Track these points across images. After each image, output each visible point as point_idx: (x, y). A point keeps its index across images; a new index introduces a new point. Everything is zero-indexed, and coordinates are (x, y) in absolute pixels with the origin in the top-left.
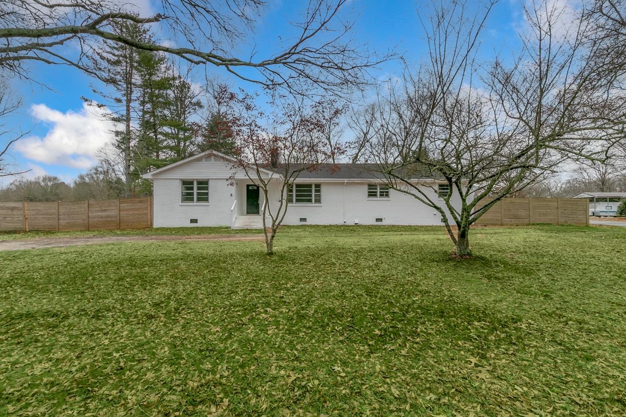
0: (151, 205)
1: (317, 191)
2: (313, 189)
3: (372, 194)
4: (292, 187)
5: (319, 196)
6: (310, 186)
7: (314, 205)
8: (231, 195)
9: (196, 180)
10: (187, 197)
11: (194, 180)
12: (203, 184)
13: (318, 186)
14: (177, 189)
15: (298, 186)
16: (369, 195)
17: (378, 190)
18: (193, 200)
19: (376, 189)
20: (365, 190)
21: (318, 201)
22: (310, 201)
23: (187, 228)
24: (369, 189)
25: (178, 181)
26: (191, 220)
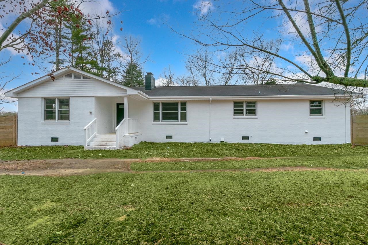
0: (15, 123)
1: (182, 109)
2: (179, 107)
3: (238, 112)
4: (159, 105)
5: (185, 114)
6: (176, 104)
7: (179, 122)
8: (91, 113)
9: (58, 98)
10: (49, 115)
11: (55, 98)
12: (65, 102)
13: (184, 104)
14: (39, 108)
15: (164, 104)
16: (235, 113)
17: (245, 108)
18: (55, 119)
19: (242, 106)
20: (231, 108)
21: (184, 118)
22: (176, 119)
23: (48, 147)
24: (235, 107)
25: (40, 99)
26: (52, 138)
